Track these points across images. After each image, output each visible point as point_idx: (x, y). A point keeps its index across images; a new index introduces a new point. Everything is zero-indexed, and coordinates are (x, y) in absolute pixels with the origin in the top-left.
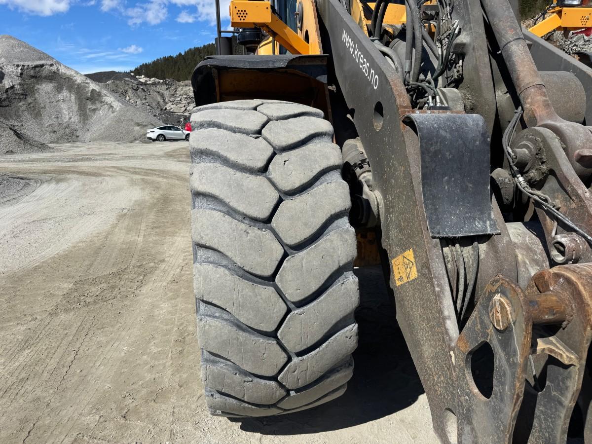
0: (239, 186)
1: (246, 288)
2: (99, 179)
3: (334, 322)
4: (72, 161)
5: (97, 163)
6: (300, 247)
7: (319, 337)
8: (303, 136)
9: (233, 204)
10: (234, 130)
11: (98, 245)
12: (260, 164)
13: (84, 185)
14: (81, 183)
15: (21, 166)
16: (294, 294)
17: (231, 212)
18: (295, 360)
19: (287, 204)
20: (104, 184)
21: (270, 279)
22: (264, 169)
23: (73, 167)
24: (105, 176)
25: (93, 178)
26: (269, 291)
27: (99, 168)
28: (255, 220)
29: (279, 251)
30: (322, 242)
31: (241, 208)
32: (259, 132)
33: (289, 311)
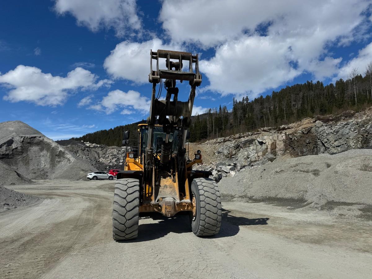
0: (122, 193)
1: (121, 208)
2: (69, 198)
3: (134, 215)
4: (50, 190)
5: (64, 191)
6: (130, 202)
7: (131, 217)
8: (133, 185)
9: (120, 195)
10: (122, 184)
11: (78, 218)
12: (125, 190)
13: (63, 200)
14: (61, 200)
15: (26, 191)
16: (128, 210)
17: (120, 197)
18: (128, 221)
19: (129, 196)
20: (72, 200)
21: (124, 207)
22: (126, 191)
23: (53, 192)
24: (71, 197)
25: (66, 198)
26: (124, 209)
27: (66, 193)
28: (123, 198)
29: (126, 203)
30: (133, 202)
31: (121, 196)
32: (126, 185)
33: (127, 212)
